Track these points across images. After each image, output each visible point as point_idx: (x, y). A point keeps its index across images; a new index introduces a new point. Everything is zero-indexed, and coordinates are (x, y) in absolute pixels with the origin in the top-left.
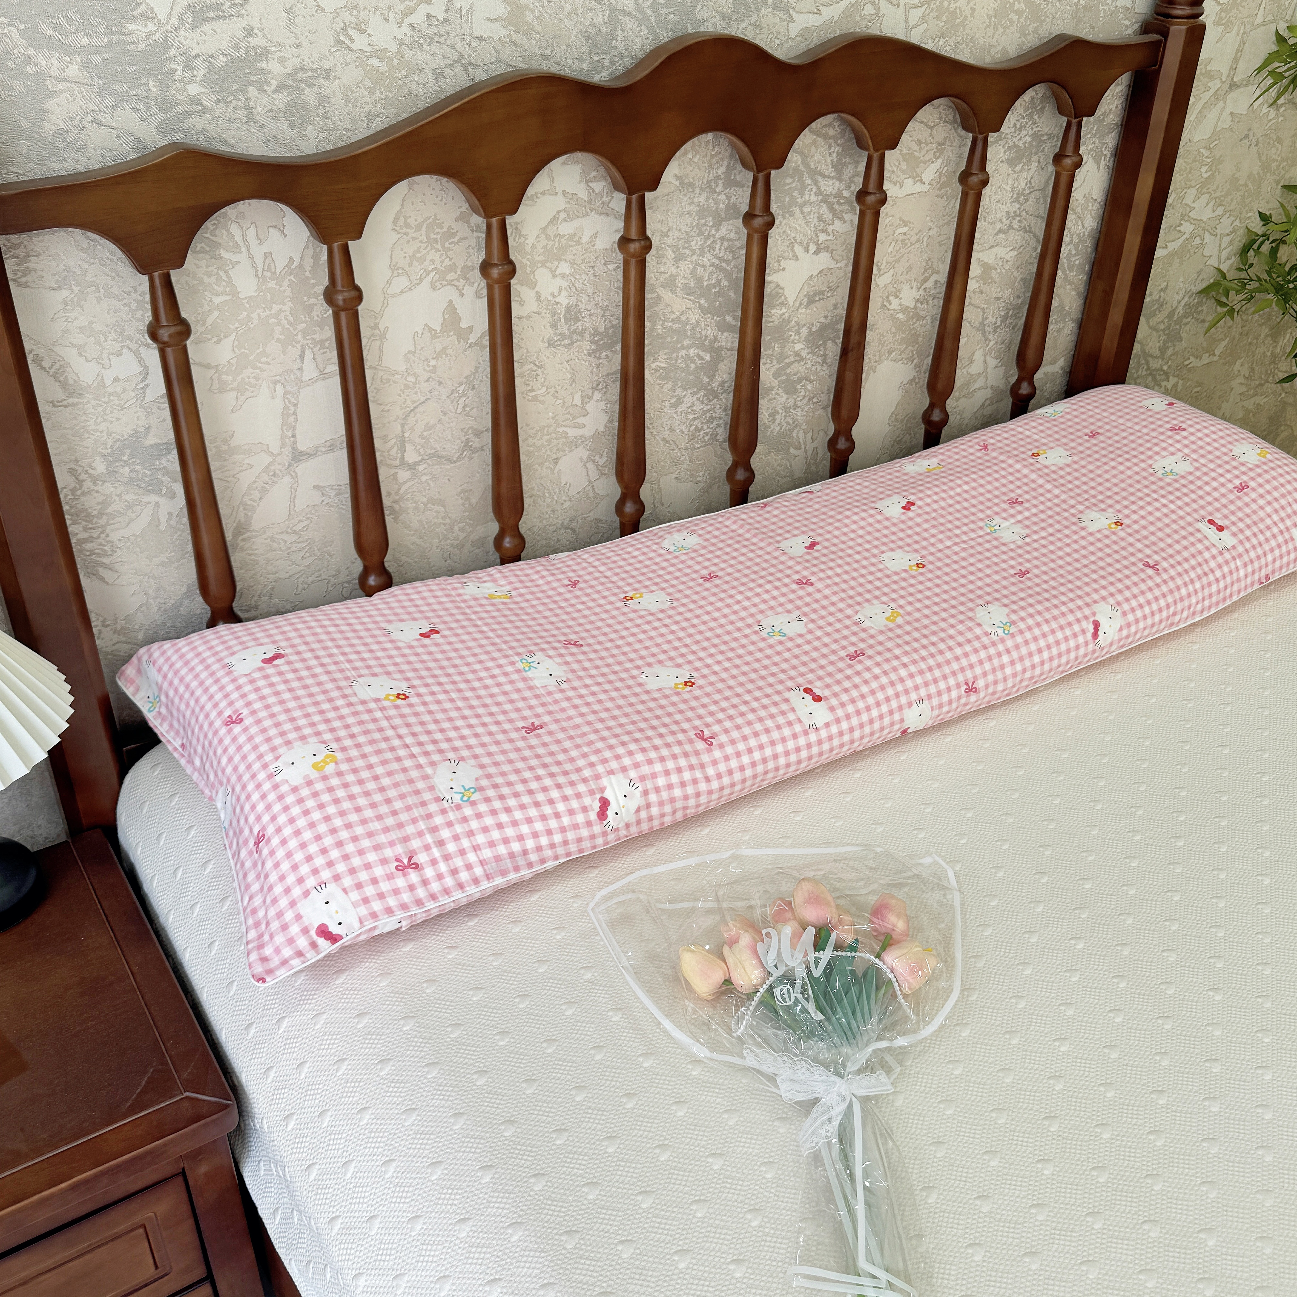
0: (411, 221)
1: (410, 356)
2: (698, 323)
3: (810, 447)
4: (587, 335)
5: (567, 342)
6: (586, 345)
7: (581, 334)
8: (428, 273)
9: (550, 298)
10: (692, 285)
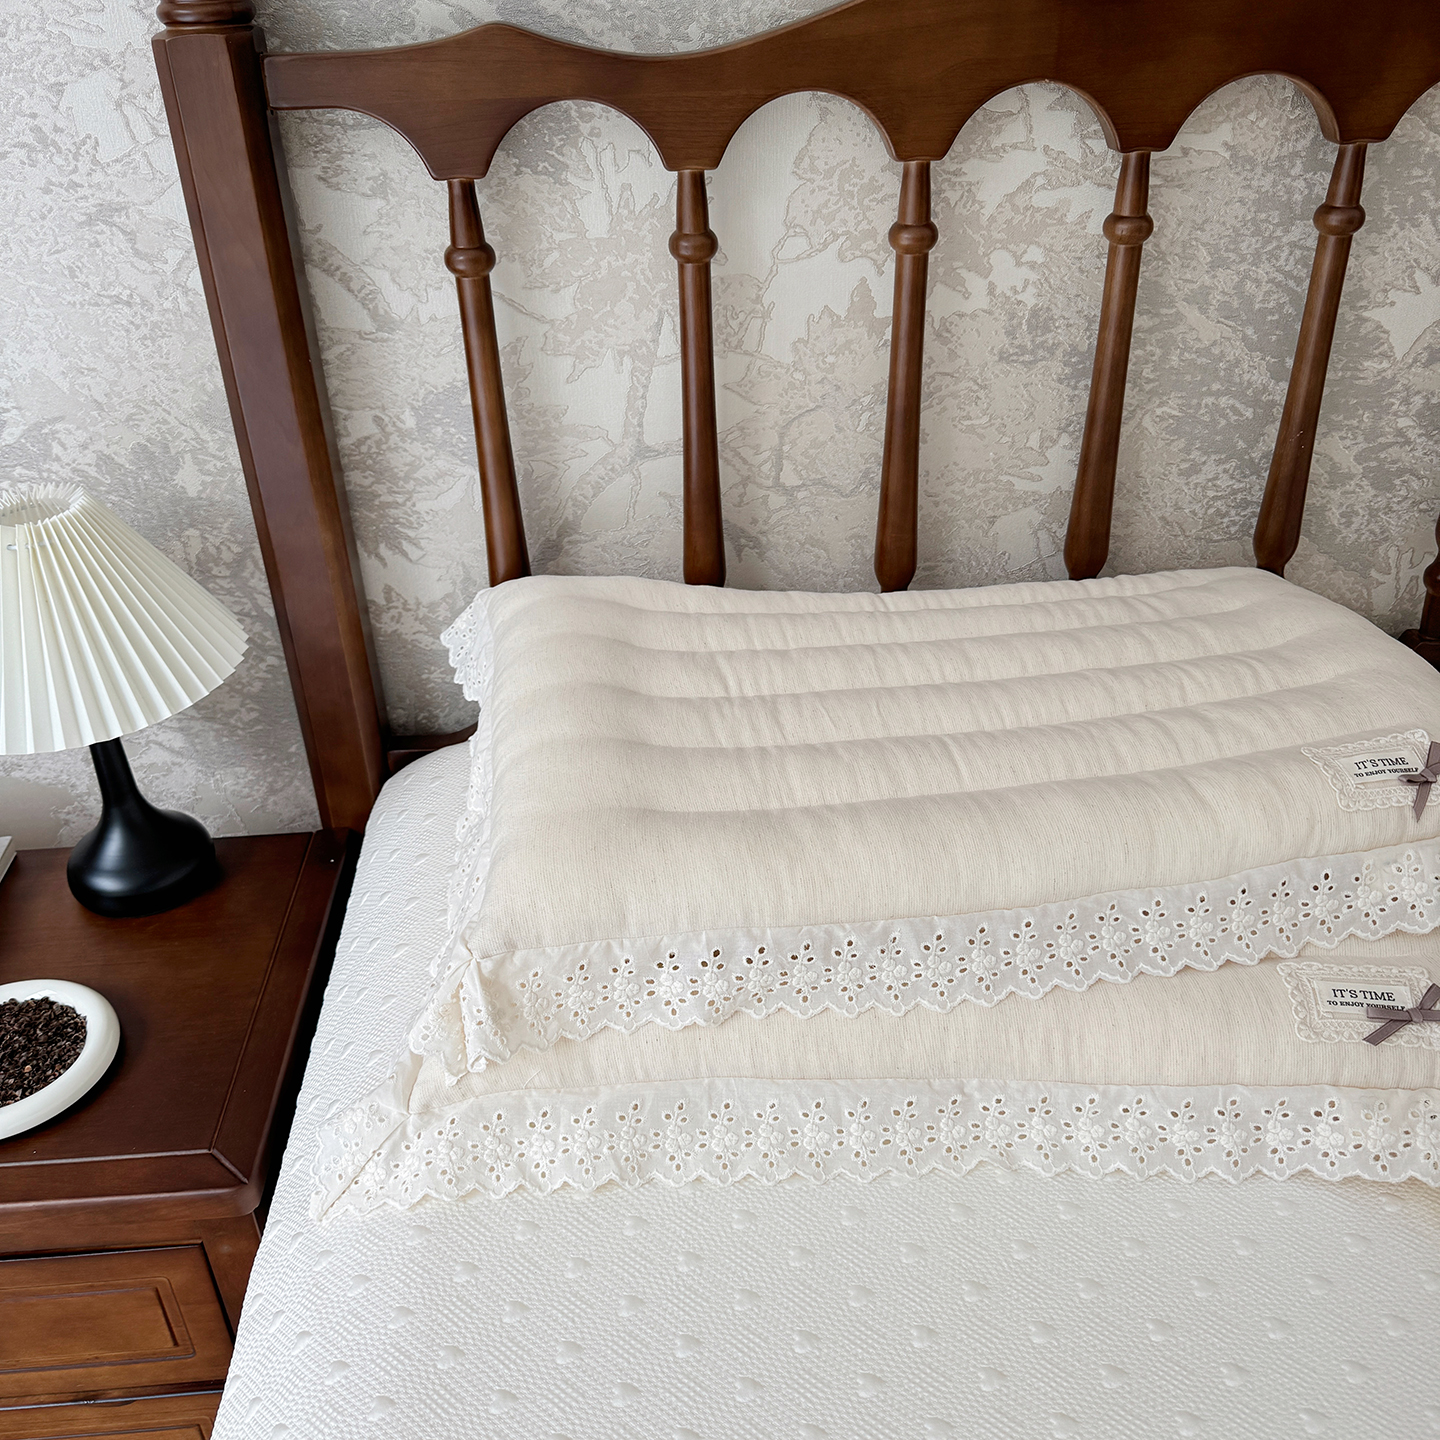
0: (820, 165)
1: (800, 346)
2: (1238, 363)
3: (1406, 574)
4: (1059, 353)
5: (1027, 358)
6: (1057, 367)
7: (1051, 350)
8: (836, 237)
9: (1009, 293)
10: (1236, 304)
